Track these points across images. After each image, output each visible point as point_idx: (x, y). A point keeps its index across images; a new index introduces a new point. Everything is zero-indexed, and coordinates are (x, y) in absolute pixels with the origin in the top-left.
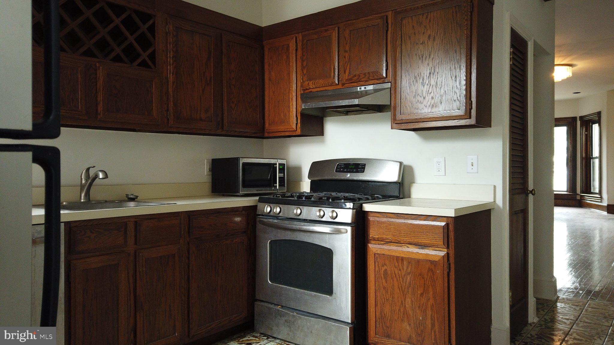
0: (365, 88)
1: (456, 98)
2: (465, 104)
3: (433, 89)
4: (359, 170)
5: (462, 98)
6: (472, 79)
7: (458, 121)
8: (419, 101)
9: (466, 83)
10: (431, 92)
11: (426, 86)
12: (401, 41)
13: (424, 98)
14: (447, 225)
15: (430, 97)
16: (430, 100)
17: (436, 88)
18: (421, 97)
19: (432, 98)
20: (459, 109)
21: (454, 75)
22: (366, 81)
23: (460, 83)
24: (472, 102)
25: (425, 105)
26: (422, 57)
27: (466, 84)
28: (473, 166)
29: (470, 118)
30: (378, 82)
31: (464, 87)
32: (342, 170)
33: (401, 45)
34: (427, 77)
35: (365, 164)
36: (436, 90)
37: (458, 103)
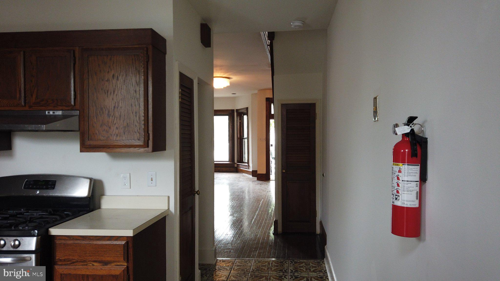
0: (54, 113)
1: (136, 131)
2: (143, 136)
3: (117, 120)
4: (49, 186)
5: (141, 131)
6: (149, 116)
7: (138, 150)
8: (105, 130)
9: (144, 118)
10: (116, 123)
11: (111, 117)
12: (88, 75)
13: (110, 128)
14: (127, 243)
15: (115, 128)
16: (115, 130)
17: (120, 120)
18: (107, 126)
19: (117, 128)
20: (139, 140)
21: (135, 112)
22: (54, 107)
23: (139, 118)
24: (149, 134)
25: (110, 134)
26: (108, 92)
27: (144, 120)
28: (152, 180)
29: (148, 147)
30: (67, 108)
31: (143, 122)
32: (31, 186)
33: (88, 79)
34: (112, 110)
35: (56, 181)
36: (120, 122)
37: (138, 135)
